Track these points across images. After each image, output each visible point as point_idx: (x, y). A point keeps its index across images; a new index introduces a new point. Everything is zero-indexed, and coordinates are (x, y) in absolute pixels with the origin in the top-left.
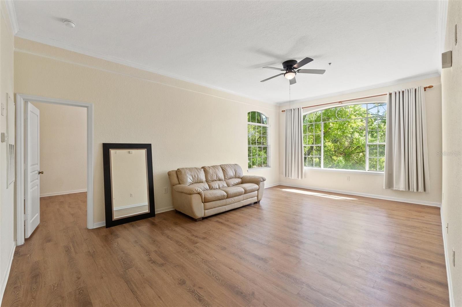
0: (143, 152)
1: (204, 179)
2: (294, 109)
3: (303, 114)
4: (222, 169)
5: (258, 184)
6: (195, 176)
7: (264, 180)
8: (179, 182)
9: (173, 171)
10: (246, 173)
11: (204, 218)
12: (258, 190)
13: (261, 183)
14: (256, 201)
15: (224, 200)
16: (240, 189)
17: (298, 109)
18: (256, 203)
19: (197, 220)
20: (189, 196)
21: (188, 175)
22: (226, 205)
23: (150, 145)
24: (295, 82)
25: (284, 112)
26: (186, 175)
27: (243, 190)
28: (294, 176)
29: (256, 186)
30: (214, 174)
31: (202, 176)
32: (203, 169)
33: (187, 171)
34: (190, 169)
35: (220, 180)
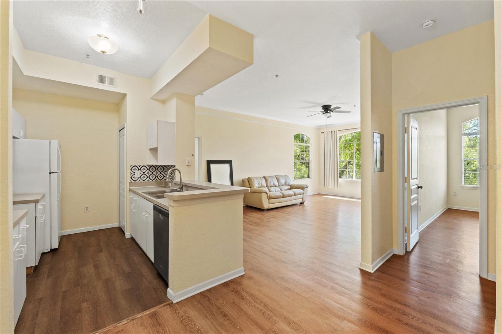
0: (227, 166)
1: (265, 185)
2: (331, 132)
3: (338, 135)
4: (277, 179)
5: (303, 190)
6: (260, 183)
7: (307, 187)
8: (250, 186)
9: (245, 179)
10: (293, 182)
11: (269, 210)
12: (303, 194)
13: (305, 189)
14: (302, 202)
15: (281, 199)
16: (291, 192)
17: (335, 131)
18: (301, 203)
19: (265, 210)
20: (260, 194)
21: (255, 181)
22: (281, 202)
23: (231, 161)
24: (331, 117)
25: (323, 133)
26: (254, 182)
27: (293, 193)
28: (331, 186)
29: (301, 191)
30: (271, 182)
31: (264, 183)
32: (264, 178)
33: (255, 179)
34: (256, 178)
35: (275, 186)
